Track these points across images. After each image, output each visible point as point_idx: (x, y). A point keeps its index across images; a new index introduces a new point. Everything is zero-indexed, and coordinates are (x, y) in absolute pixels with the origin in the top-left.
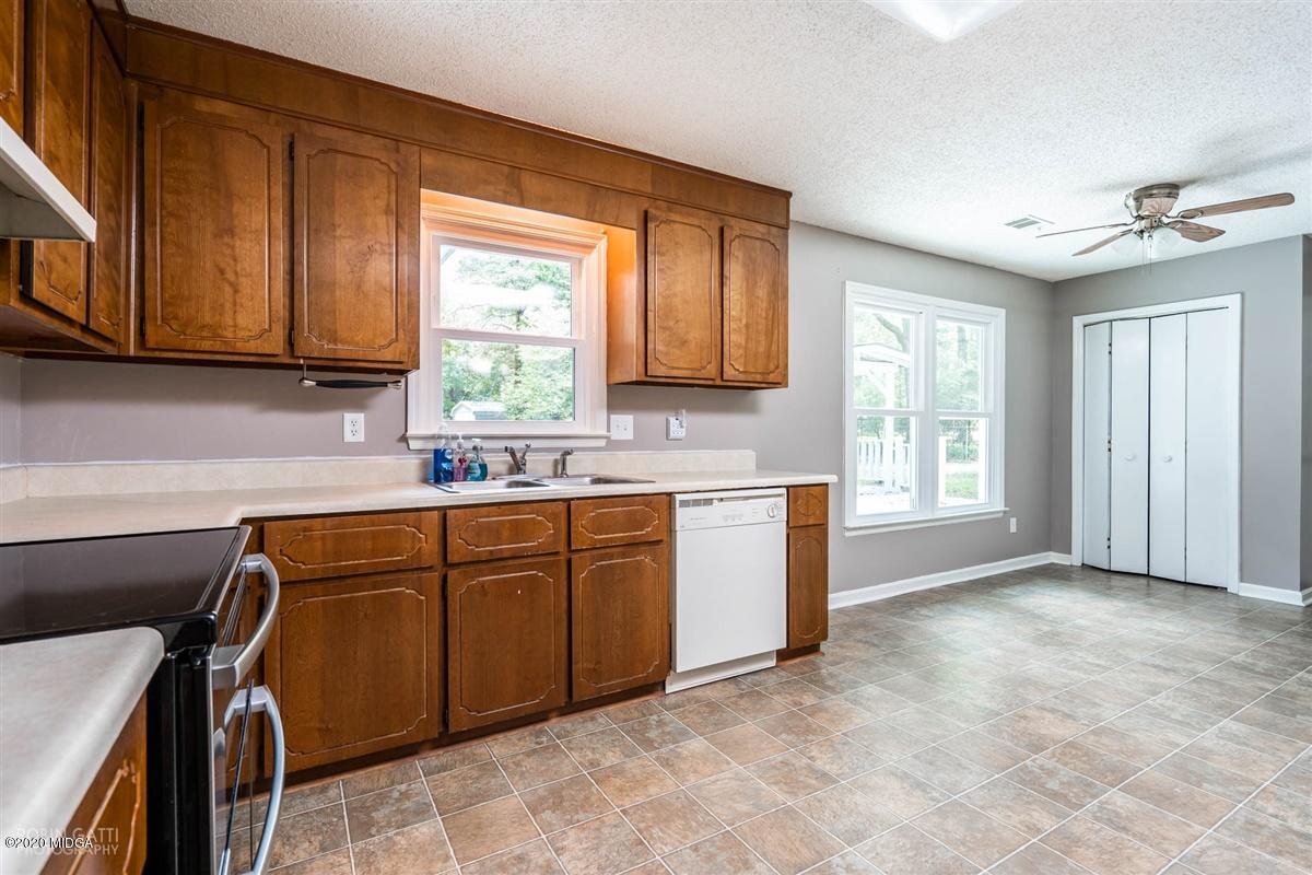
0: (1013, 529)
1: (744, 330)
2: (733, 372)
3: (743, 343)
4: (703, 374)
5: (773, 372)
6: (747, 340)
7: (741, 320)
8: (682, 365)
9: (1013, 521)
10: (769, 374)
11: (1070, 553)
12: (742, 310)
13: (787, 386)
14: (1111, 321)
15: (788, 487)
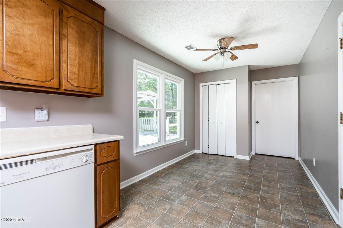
0: (186, 145)
1: (77, 66)
2: (70, 86)
3: (77, 72)
4: (48, 84)
5: (95, 88)
6: (79, 71)
7: (75, 60)
8: (29, 77)
9: (186, 142)
10: (93, 89)
11: (200, 150)
12: (76, 56)
13: (104, 96)
14: (208, 85)
15: (95, 145)
